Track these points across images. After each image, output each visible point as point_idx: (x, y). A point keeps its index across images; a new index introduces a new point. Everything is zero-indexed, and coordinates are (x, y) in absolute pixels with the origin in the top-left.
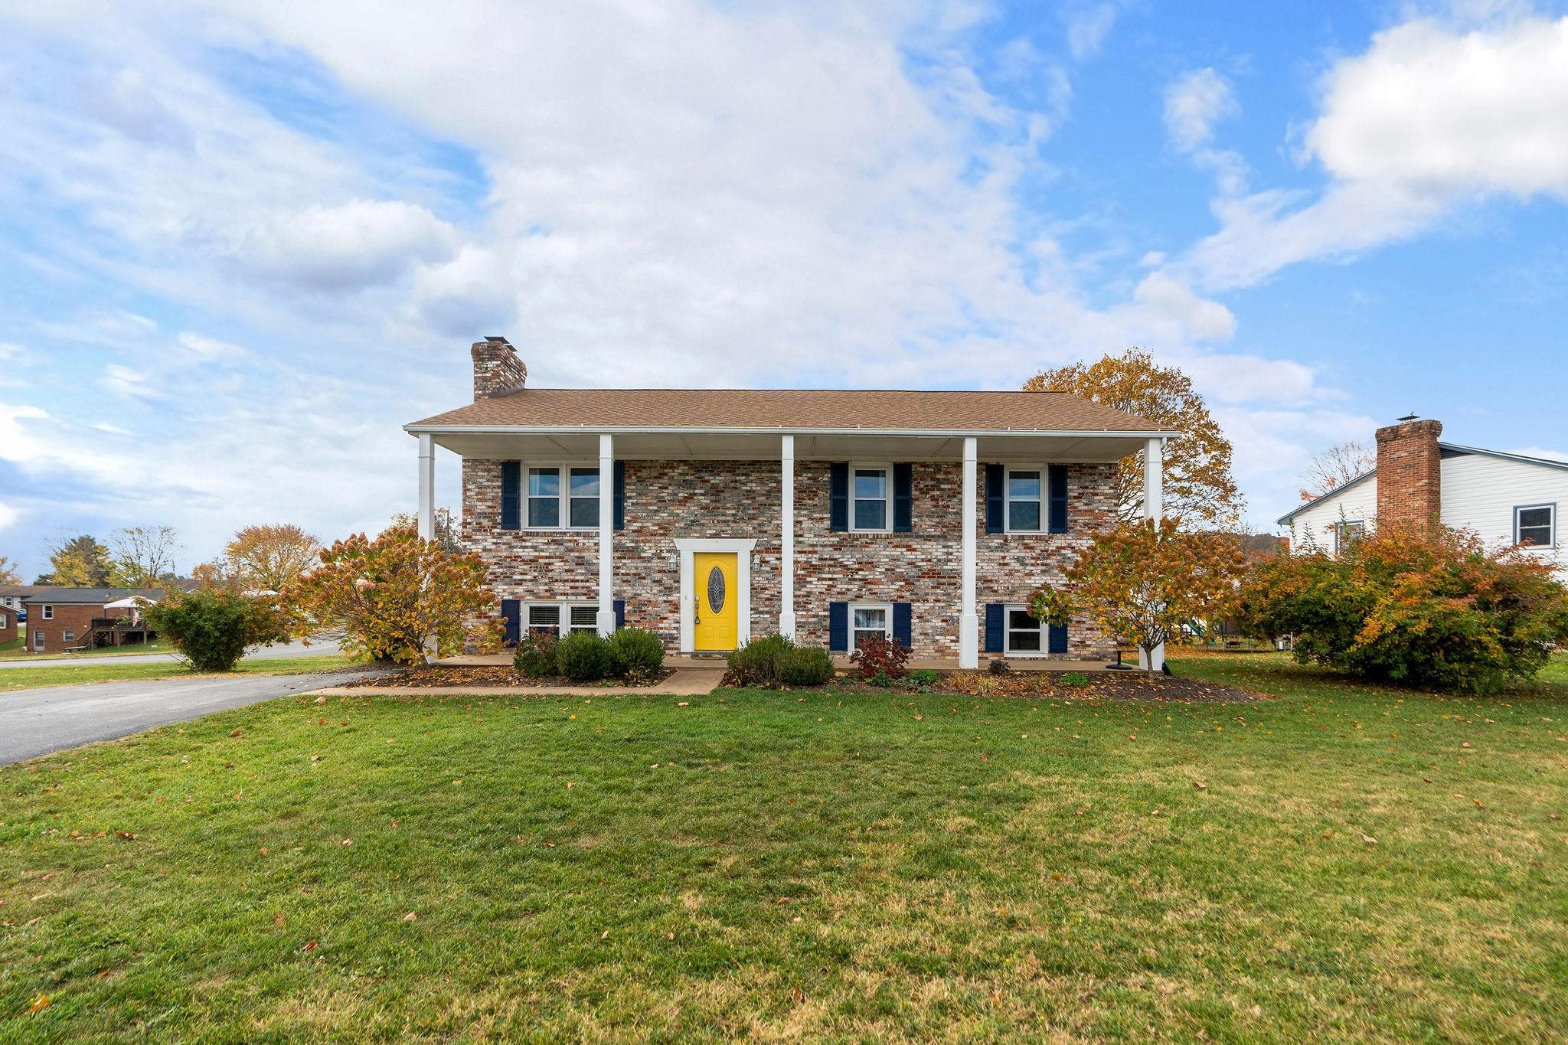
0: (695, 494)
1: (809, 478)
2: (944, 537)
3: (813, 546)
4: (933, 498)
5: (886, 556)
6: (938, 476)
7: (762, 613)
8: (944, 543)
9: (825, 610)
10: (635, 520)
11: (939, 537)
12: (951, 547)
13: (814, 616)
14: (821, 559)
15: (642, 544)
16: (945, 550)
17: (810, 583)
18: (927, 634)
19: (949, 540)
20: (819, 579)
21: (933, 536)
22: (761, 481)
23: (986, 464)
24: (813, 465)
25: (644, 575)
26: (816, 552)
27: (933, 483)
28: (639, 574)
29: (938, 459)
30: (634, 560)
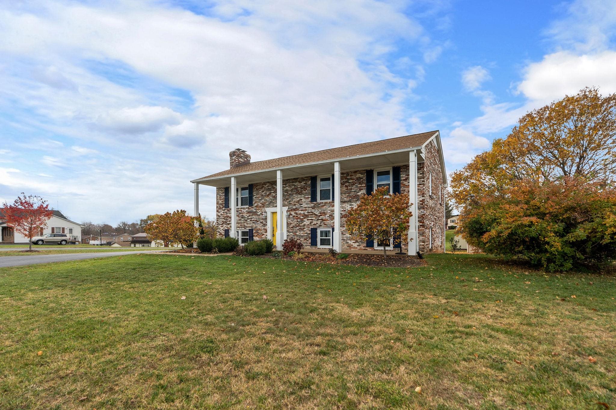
0: (271, 193)
1: (304, 183)
2: (350, 201)
3: (305, 208)
4: (346, 186)
5: (329, 210)
6: (348, 177)
7: (290, 232)
8: (350, 204)
9: (309, 231)
10: (256, 203)
11: (348, 201)
12: (353, 205)
13: (306, 233)
14: (308, 212)
15: (257, 210)
16: (351, 206)
17: (305, 221)
18: (344, 240)
19: (352, 202)
20: (308, 220)
21: (346, 201)
22: (290, 186)
23: (366, 170)
24: (305, 179)
26: (306, 210)
27: (346, 180)
28: (257, 220)
29: (348, 171)
30: (255, 216)
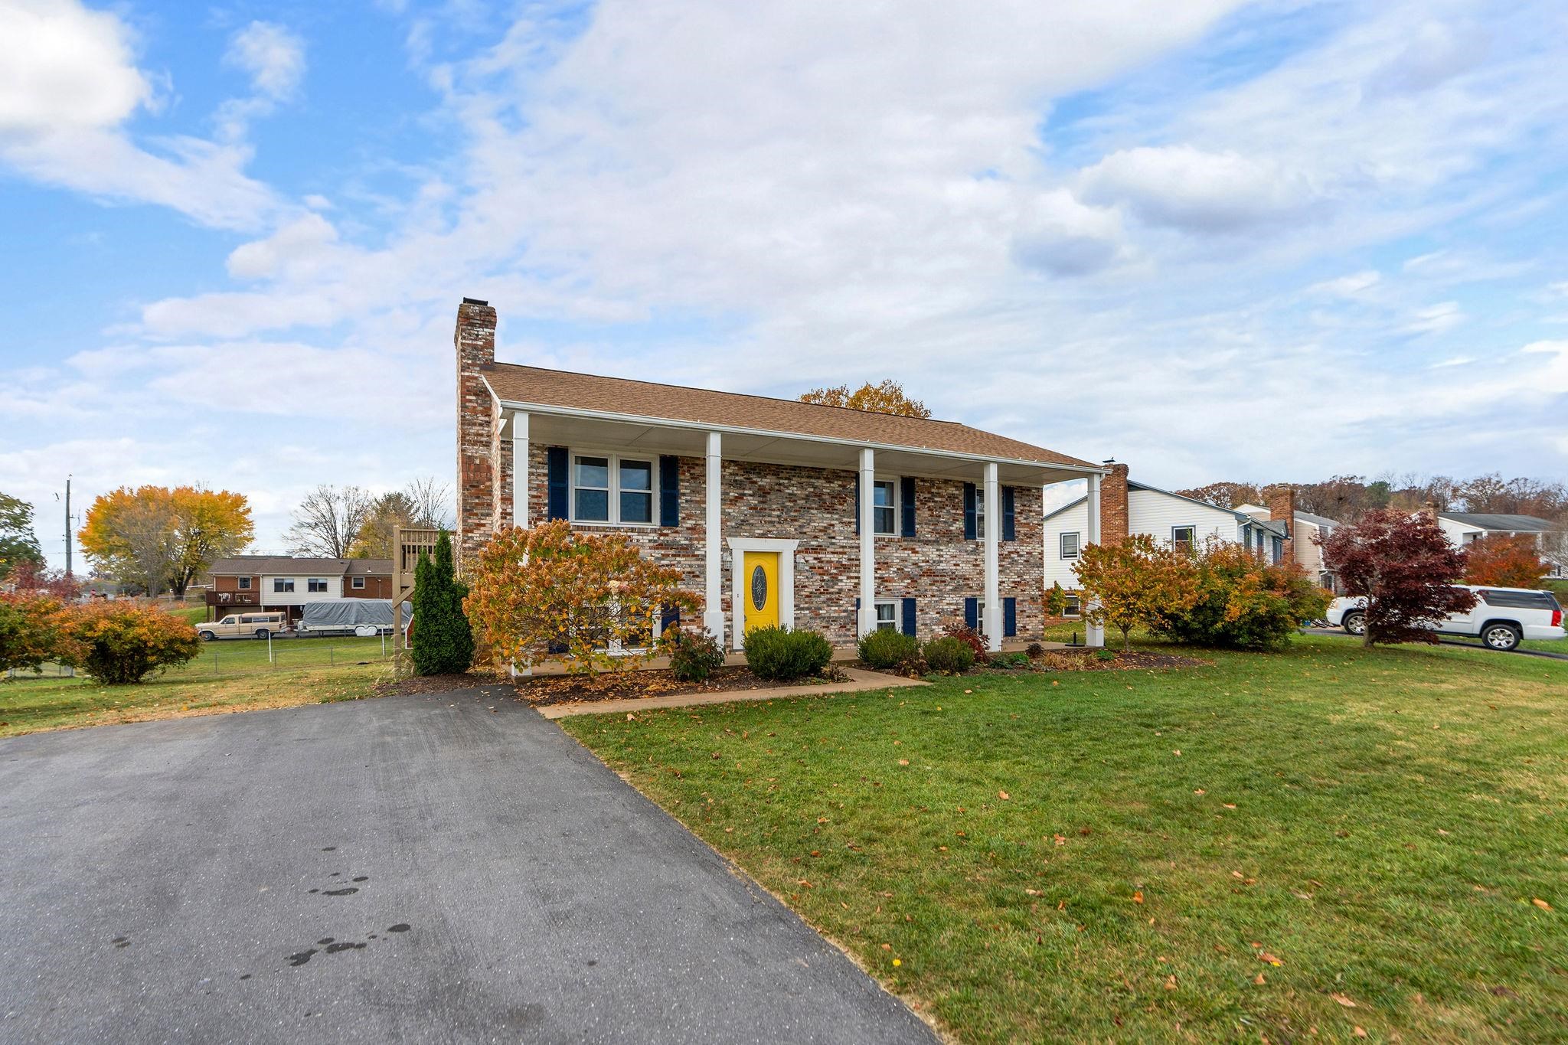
0: (744, 495)
1: (840, 486)
2: (936, 542)
3: (843, 547)
4: (930, 509)
5: (897, 558)
6: (933, 490)
7: (803, 609)
8: (938, 547)
9: (852, 606)
10: (689, 517)
11: (934, 541)
12: (942, 550)
13: (844, 611)
14: (849, 560)
15: (696, 542)
16: (938, 553)
17: (841, 581)
18: (926, 625)
19: (940, 545)
20: (849, 578)
21: (930, 541)
22: (801, 486)
23: (964, 482)
24: (843, 474)
25: (698, 573)
26: (845, 553)
27: (930, 495)
28: (693, 573)
29: (933, 476)
30: (688, 559)
